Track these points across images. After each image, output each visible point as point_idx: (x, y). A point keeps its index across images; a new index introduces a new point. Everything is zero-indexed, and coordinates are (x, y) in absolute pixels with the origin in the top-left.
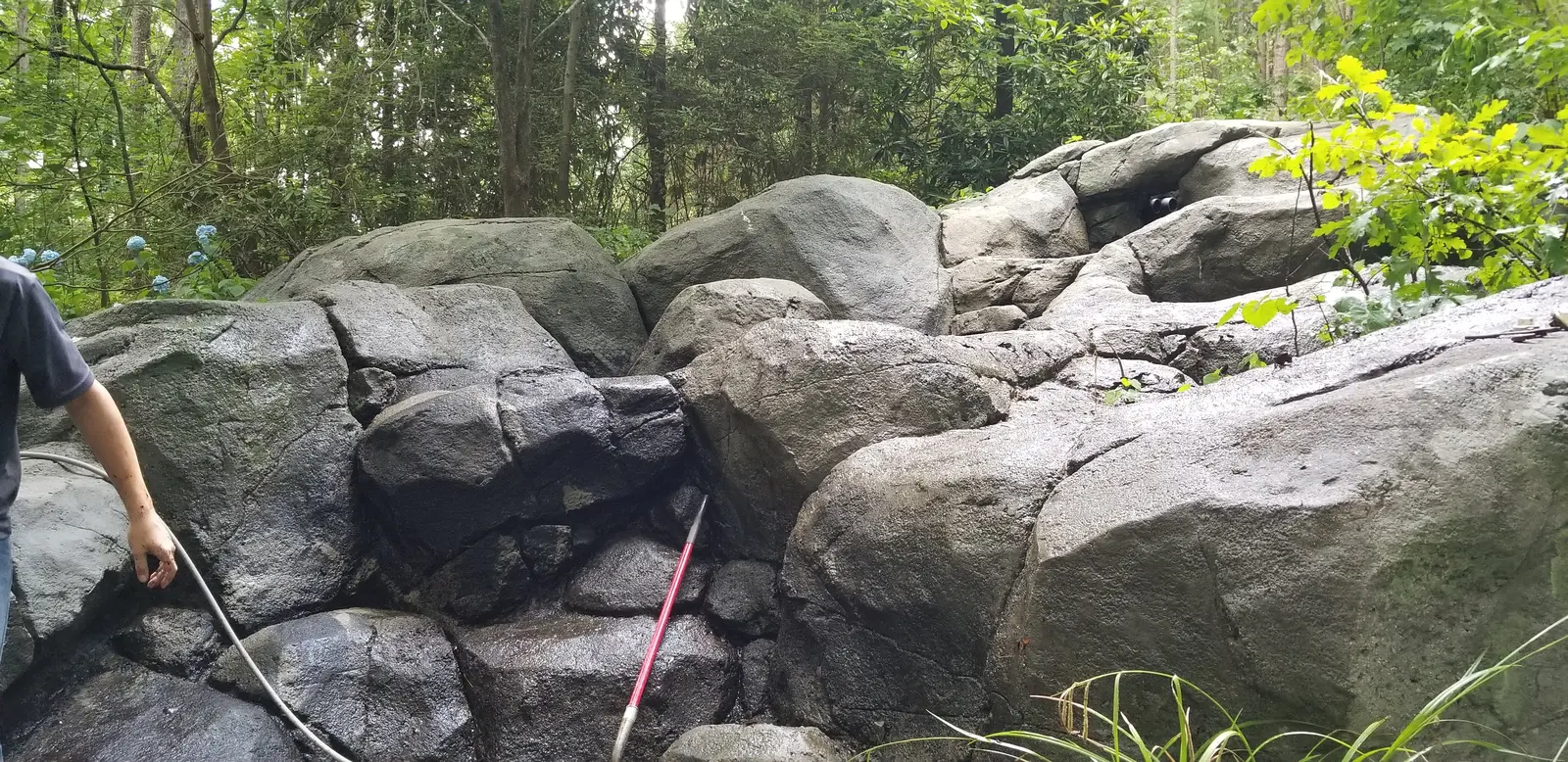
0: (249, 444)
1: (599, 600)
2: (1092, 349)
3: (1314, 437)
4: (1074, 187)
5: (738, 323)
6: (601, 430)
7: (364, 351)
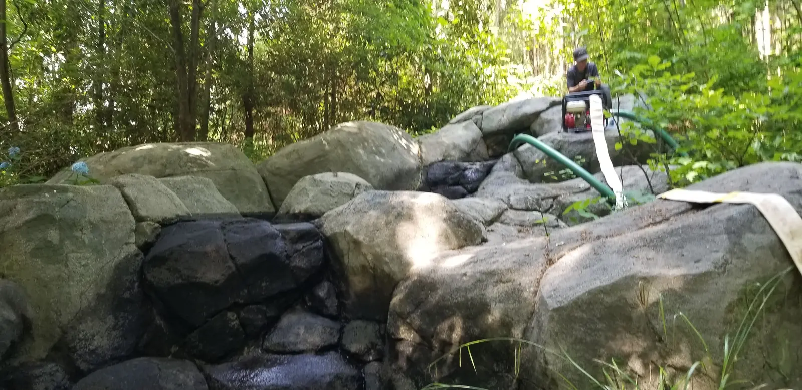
0: (83, 266)
1: (283, 345)
2: (511, 207)
3: (684, 241)
4: (480, 129)
5: (331, 196)
6: (281, 252)
7: (143, 213)
